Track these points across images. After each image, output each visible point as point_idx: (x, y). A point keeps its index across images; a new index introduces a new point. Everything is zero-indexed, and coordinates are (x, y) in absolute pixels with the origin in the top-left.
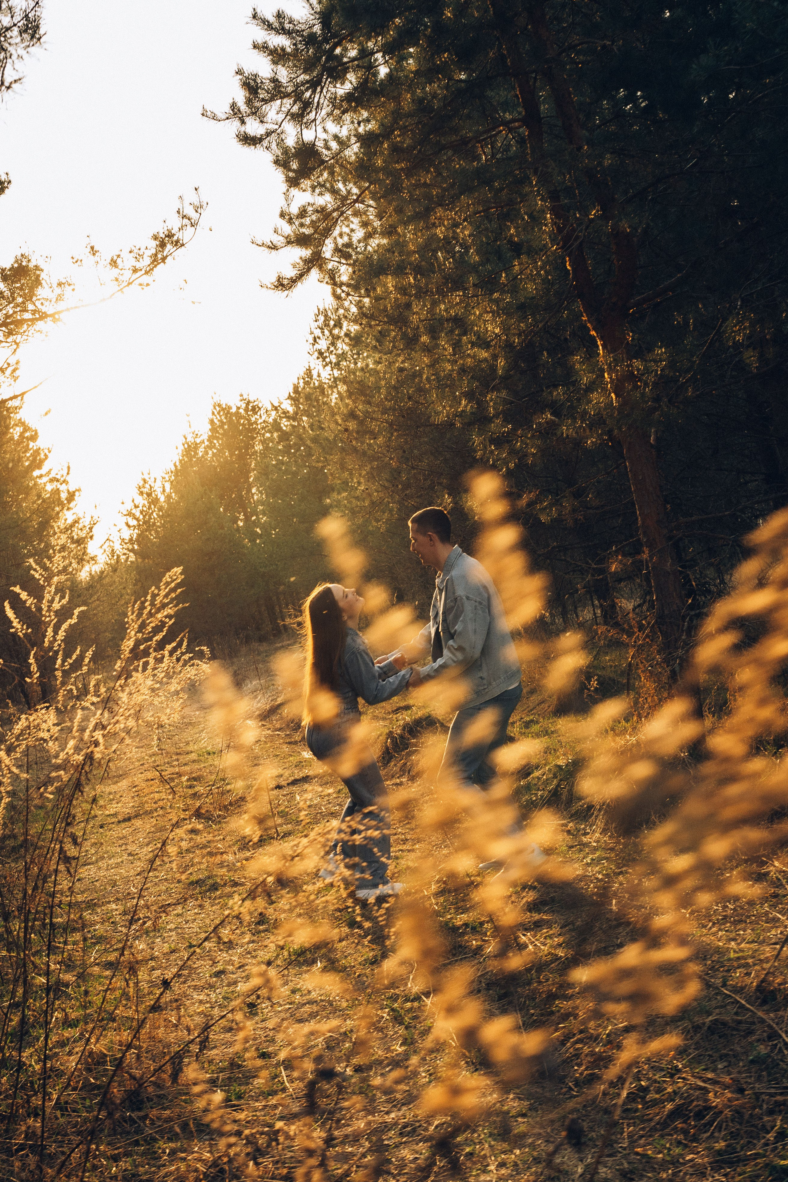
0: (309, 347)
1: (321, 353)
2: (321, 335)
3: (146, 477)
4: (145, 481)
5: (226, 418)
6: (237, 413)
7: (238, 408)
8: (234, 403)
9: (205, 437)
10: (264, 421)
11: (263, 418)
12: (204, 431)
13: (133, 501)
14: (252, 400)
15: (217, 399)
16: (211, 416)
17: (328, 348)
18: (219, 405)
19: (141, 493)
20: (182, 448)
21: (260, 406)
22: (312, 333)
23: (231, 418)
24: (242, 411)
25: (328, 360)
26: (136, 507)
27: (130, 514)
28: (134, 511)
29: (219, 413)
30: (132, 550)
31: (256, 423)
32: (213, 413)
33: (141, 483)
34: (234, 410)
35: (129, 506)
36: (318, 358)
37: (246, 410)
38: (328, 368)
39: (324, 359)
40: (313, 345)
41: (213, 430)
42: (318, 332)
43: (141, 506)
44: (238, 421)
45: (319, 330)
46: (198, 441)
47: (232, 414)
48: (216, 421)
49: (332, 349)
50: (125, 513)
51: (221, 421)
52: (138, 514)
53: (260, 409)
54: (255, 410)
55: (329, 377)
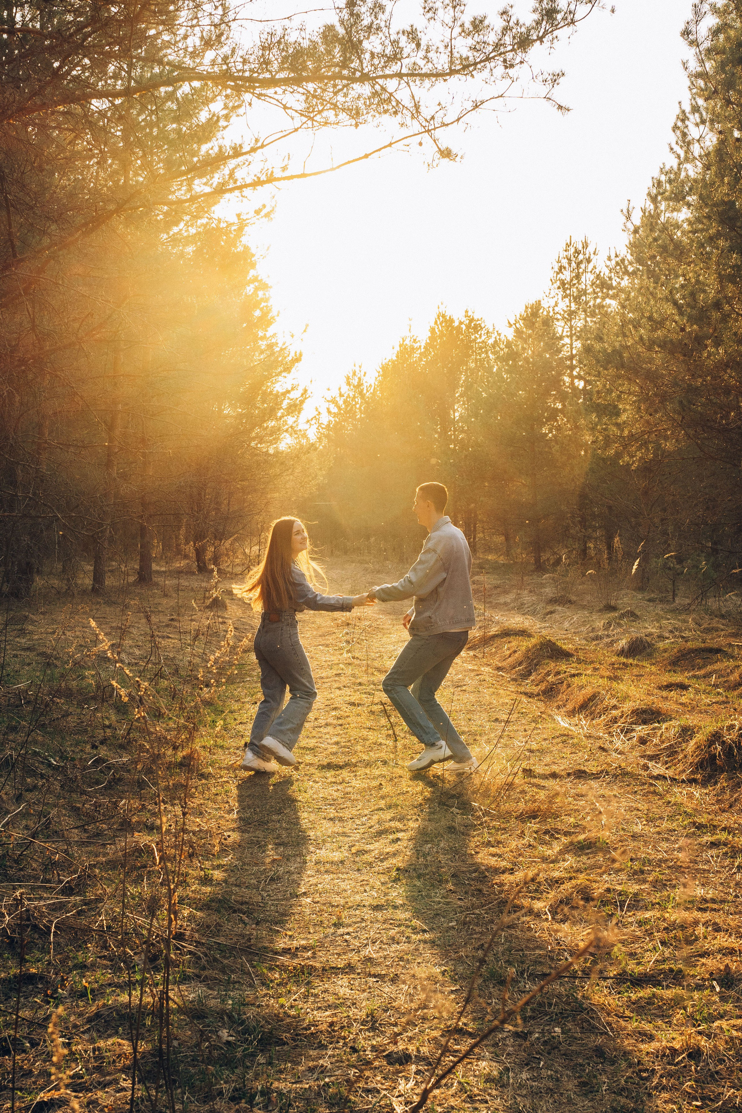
0: (551, 274)
1: (563, 283)
2: (567, 266)
3: (357, 369)
4: (354, 374)
5: (447, 330)
6: (459, 328)
7: (461, 323)
8: (458, 316)
9: (423, 344)
10: (483, 341)
11: (483, 338)
12: (423, 336)
13: (340, 389)
14: (476, 318)
15: (442, 310)
16: (433, 325)
17: (572, 280)
18: (444, 316)
19: (349, 384)
20: (398, 349)
21: (483, 325)
22: (559, 262)
23: (451, 331)
24: (463, 327)
25: (568, 292)
26: (341, 395)
27: (334, 401)
28: (338, 399)
29: (441, 324)
30: (327, 436)
31: (475, 340)
32: (436, 323)
33: (351, 375)
34: (456, 324)
35: (335, 393)
36: (559, 288)
37: (468, 327)
38: (567, 300)
39: (565, 290)
40: (558, 273)
41: (432, 338)
42: (565, 262)
43: (346, 395)
44: (457, 335)
45: (566, 260)
46: (416, 345)
47: (453, 327)
48: (437, 330)
49: (575, 282)
50: (329, 399)
51: (441, 332)
52: (341, 402)
53: (482, 328)
54: (477, 328)
55: (565, 309)
